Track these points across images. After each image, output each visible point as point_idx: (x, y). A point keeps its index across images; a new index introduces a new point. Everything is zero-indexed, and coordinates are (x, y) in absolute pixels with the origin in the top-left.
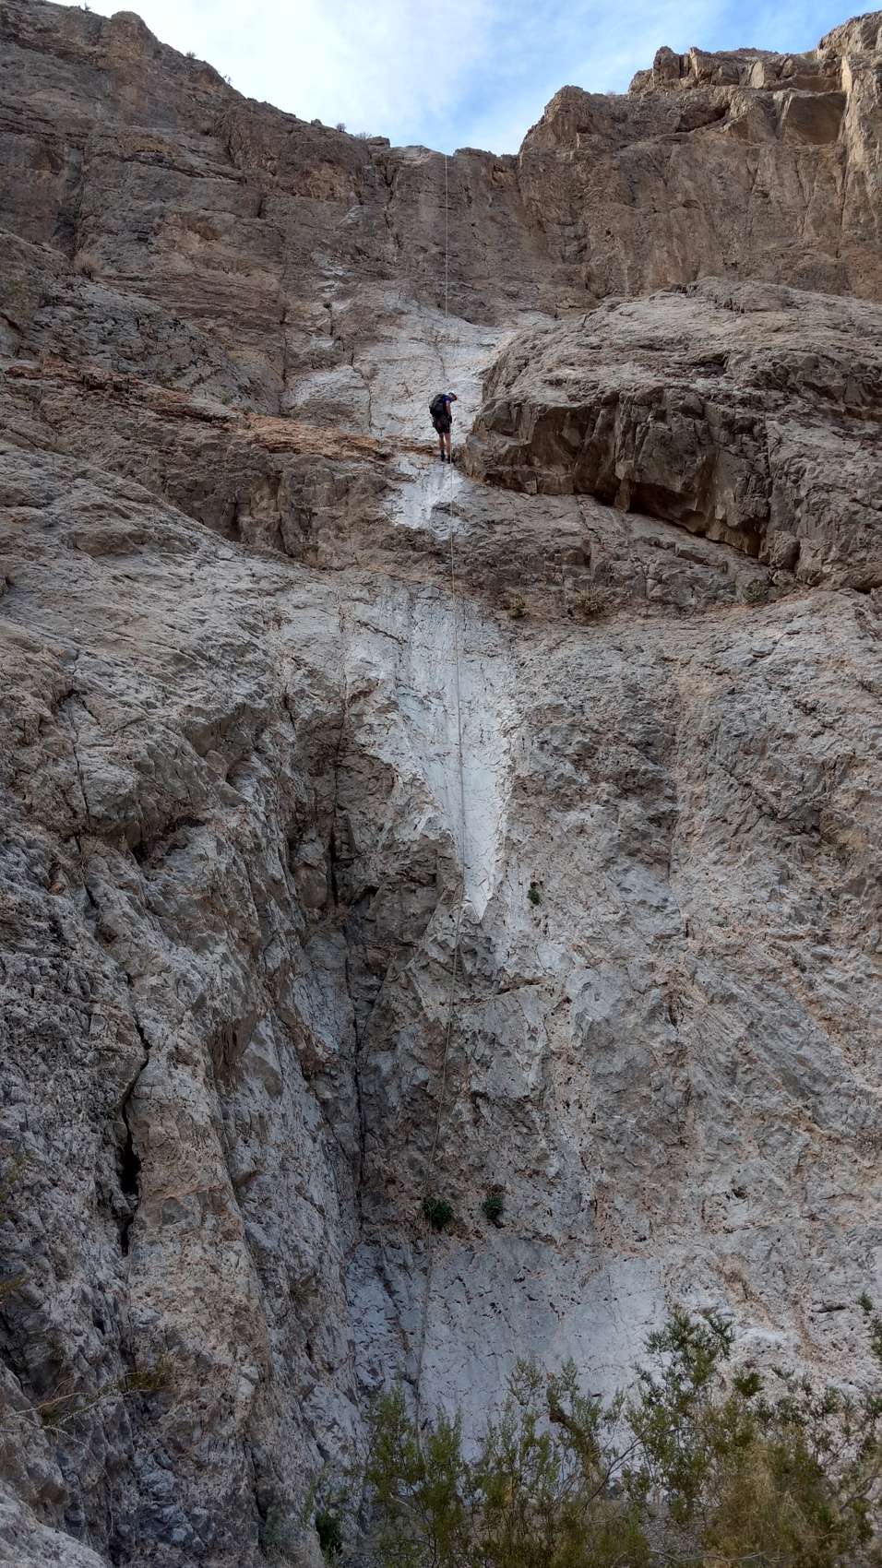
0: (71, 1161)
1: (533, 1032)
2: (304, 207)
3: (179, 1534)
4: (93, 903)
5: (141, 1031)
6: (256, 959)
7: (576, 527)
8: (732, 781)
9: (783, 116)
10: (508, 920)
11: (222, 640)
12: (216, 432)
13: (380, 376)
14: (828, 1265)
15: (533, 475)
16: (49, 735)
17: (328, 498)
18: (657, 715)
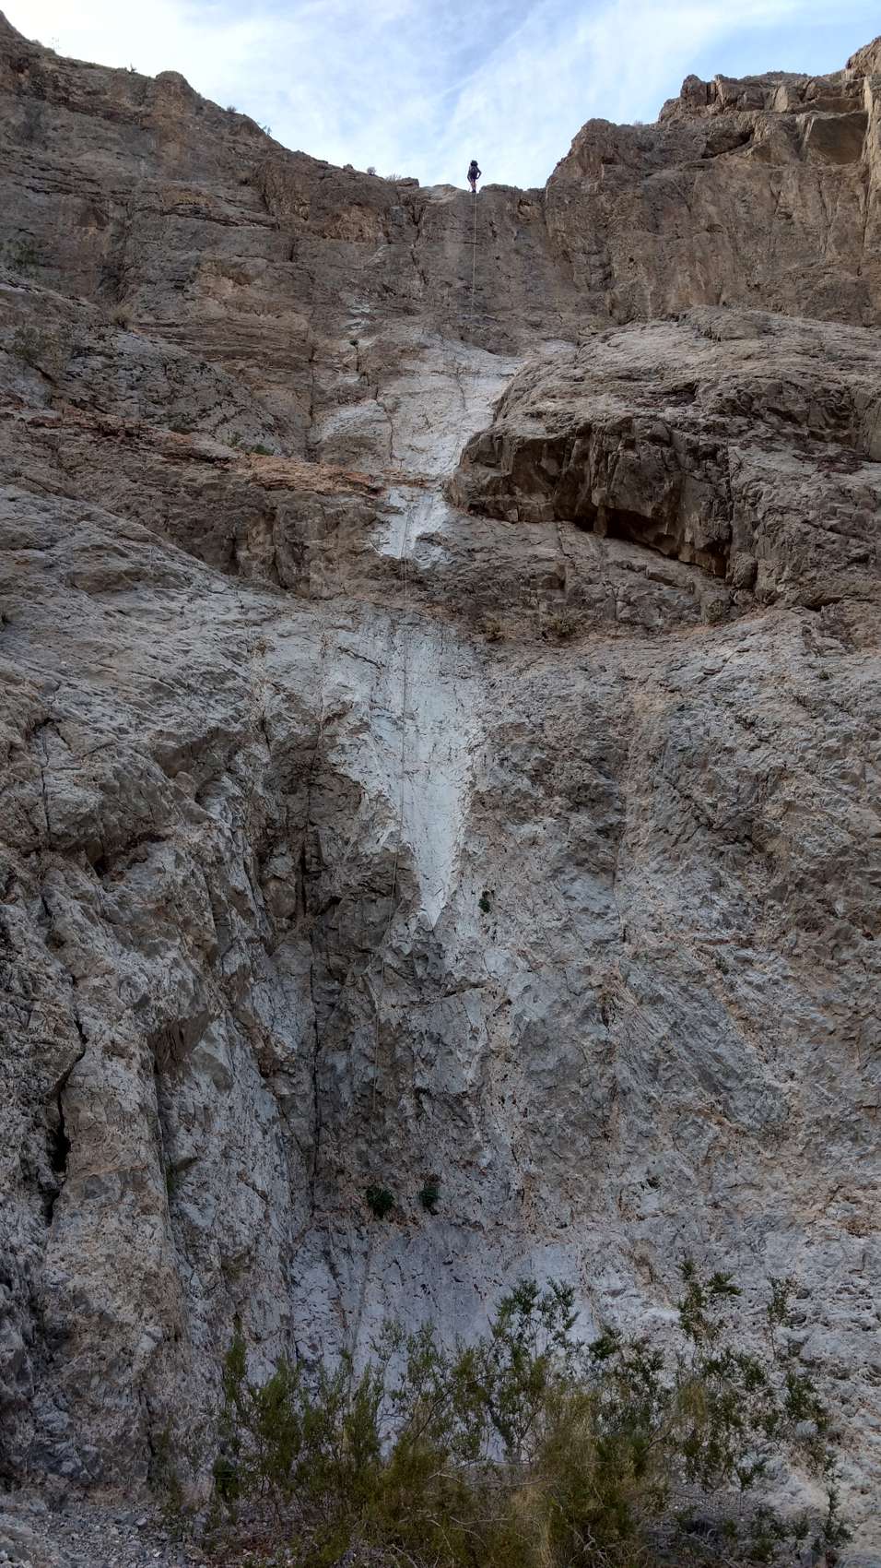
1: (475, 1032)
2: (333, 248)
3: (67, 1467)
4: (48, 912)
5: (79, 1026)
6: (211, 964)
7: (553, 553)
8: (676, 793)
9: (807, 136)
10: (459, 927)
11: (203, 669)
12: (217, 472)
13: (402, 409)
14: (724, 1249)
15: (513, 504)
16: (19, 760)
17: (319, 531)
18: (612, 732)
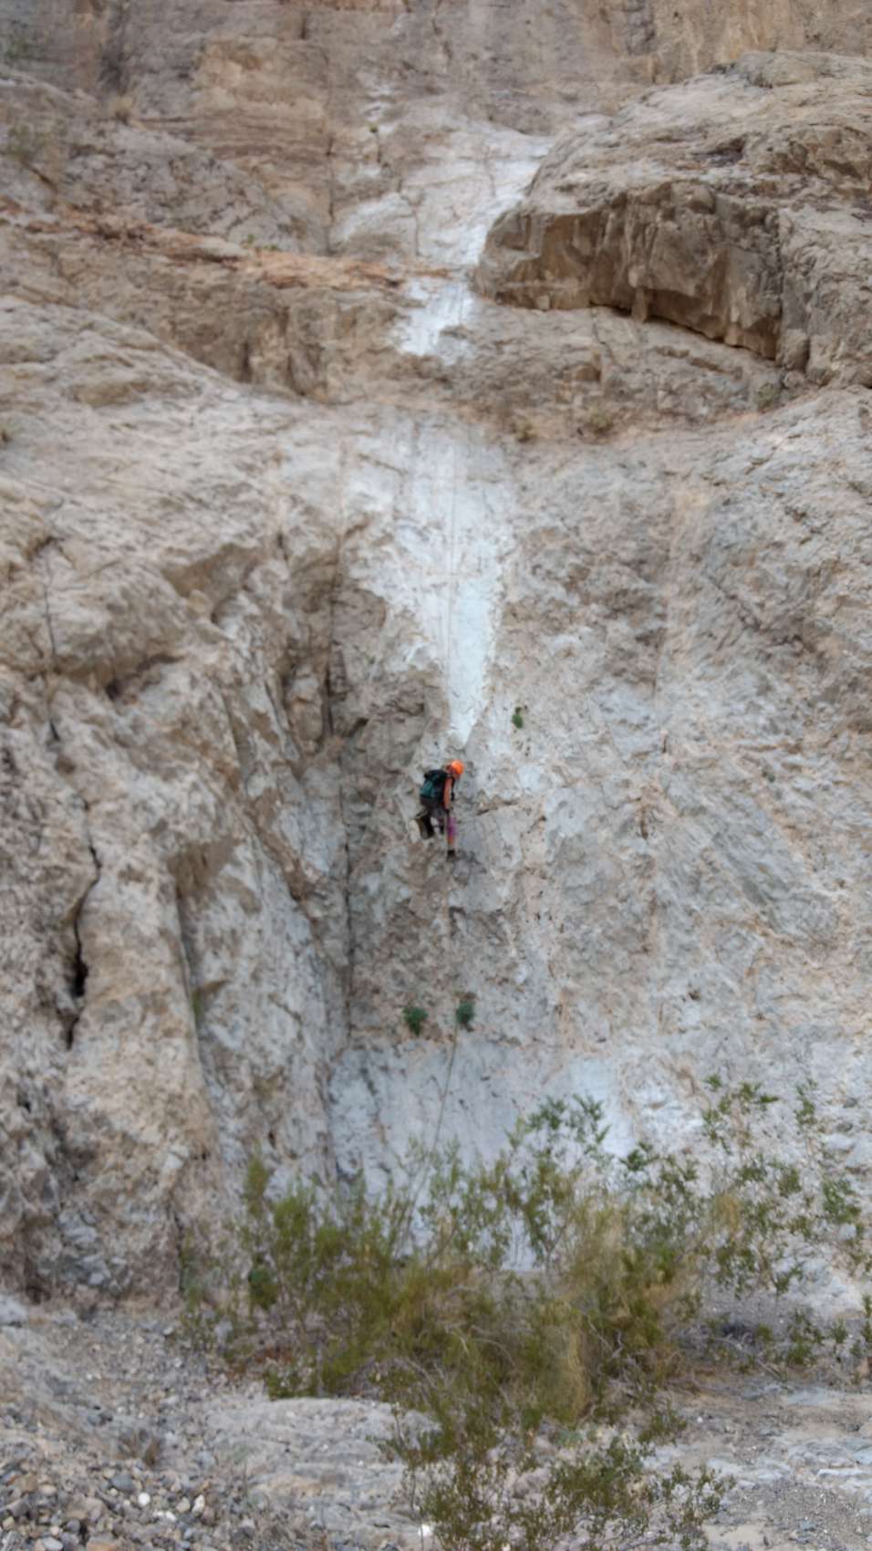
0: (9, 966)
1: (508, 851)
2: (347, 21)
3: (96, 1278)
4: (55, 736)
5: (93, 851)
6: (234, 788)
7: (587, 341)
8: (721, 594)
10: (491, 745)
11: (215, 482)
12: (225, 272)
13: (427, 202)
15: (544, 290)
16: (19, 580)
17: (336, 331)
18: (652, 532)
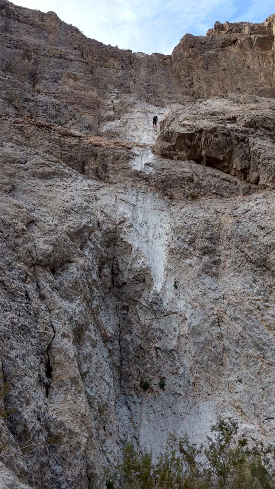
0: (31, 368)
1: (175, 329)
2: (105, 71)
3: (63, 486)
4: (39, 287)
5: (53, 327)
6: (89, 305)
7: (189, 170)
8: (238, 250)
9: (255, 42)
10: (167, 293)
11: (79, 205)
12: (78, 141)
13: (128, 123)
14: (268, 404)
15: (176, 154)
16: (25, 234)
17: (112, 161)
18: (215, 230)
